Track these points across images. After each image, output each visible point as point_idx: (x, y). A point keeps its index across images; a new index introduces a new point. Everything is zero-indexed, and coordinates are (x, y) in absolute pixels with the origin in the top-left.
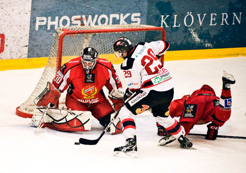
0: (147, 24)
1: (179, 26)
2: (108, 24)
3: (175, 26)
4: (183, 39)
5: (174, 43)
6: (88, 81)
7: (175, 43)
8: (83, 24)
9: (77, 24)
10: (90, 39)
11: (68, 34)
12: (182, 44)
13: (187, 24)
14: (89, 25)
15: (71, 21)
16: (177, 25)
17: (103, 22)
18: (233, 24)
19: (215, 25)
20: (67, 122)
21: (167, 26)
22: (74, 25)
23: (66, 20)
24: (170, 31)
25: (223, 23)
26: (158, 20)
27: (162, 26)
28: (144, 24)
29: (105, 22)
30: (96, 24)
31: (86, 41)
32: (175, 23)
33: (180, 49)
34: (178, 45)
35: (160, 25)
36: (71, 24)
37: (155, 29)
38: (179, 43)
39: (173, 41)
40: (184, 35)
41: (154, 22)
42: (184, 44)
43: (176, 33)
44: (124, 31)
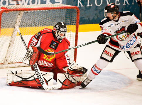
0: (67, 4)
1: (91, 6)
2: (38, 4)
3: (88, 6)
4: (94, 16)
5: (87, 19)
6: (52, 46)
7: (89, 19)
8: (18, 4)
9: (14, 4)
10: (22, 15)
11: (5, 11)
12: (93, 19)
13: (97, 4)
14: (23, 4)
15: (9, 2)
16: (90, 4)
17: (33, 3)
18: (133, 4)
19: (119, 4)
20: (35, 79)
21: (82, 6)
22: (11, 5)
23: (5, 1)
24: (85, 9)
25: (125, 3)
26: (76, 1)
27: (78, 6)
28: (65, 4)
29: (35, 2)
30: (28, 4)
31: (19, 16)
32: (88, 3)
33: (92, 23)
34: (91, 20)
35: (77, 5)
36: (9, 4)
37: (71, 8)
38: (91, 18)
39: (87, 17)
40: (95, 12)
41: (72, 2)
42: (95, 19)
43: (89, 10)
44: (49, 9)
